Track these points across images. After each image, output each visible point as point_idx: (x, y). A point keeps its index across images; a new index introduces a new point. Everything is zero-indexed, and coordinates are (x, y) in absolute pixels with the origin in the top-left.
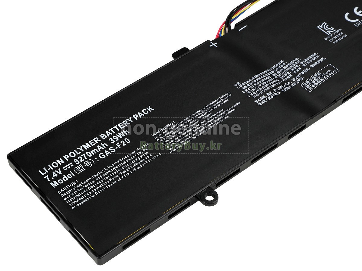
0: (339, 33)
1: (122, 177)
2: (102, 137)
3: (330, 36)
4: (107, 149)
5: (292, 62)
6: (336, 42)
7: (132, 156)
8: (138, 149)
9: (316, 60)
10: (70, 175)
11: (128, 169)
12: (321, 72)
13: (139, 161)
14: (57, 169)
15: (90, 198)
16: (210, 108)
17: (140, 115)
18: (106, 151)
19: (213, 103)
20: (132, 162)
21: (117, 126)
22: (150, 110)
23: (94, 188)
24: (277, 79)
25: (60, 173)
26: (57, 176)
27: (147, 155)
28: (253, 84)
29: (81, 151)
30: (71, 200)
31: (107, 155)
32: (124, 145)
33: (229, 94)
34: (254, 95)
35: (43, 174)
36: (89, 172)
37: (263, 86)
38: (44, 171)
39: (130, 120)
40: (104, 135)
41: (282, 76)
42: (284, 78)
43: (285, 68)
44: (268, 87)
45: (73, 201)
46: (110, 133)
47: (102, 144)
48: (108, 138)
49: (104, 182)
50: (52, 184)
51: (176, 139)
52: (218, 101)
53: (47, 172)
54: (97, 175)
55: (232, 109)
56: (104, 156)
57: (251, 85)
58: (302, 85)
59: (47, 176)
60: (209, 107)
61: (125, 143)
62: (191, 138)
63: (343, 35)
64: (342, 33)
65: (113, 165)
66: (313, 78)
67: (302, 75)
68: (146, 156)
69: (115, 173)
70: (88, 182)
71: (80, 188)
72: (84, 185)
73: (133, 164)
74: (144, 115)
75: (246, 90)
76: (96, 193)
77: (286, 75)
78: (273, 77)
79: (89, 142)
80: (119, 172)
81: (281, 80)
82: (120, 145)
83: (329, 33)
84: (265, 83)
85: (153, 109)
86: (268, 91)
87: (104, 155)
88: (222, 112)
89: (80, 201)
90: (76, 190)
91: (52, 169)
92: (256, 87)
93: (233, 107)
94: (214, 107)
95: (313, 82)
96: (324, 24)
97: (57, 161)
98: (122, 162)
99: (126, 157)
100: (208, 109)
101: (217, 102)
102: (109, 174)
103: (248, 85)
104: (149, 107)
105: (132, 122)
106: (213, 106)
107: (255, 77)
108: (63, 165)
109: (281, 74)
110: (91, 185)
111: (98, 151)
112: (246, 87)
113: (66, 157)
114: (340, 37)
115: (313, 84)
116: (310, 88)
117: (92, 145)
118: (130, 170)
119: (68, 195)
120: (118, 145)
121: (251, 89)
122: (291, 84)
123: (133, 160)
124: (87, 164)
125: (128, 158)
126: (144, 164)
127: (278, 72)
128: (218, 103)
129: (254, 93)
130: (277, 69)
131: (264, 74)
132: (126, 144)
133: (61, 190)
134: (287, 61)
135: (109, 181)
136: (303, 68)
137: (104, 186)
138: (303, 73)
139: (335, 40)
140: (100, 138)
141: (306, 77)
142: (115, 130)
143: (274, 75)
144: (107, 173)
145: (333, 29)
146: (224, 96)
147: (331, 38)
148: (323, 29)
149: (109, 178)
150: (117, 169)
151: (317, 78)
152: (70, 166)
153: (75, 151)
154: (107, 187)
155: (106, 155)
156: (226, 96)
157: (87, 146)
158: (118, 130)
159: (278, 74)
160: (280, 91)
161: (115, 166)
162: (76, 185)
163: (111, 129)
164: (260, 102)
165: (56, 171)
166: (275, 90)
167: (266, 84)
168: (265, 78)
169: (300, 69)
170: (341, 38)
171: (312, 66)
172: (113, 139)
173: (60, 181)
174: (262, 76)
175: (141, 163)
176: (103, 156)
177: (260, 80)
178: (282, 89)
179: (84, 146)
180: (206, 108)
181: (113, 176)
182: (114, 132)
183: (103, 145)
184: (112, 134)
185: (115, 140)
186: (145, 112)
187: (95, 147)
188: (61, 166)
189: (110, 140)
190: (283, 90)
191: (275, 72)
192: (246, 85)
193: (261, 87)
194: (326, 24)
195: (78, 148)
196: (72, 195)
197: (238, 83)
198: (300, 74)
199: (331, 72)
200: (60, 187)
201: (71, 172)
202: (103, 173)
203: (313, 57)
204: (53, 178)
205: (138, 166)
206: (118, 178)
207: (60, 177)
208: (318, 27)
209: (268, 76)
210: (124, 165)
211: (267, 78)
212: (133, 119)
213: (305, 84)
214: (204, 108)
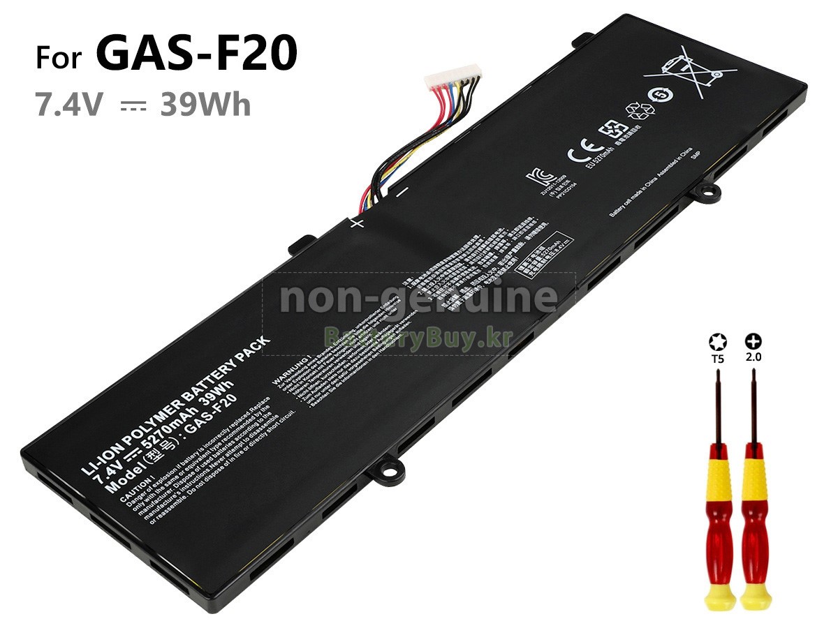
0: (562, 182)
1: (232, 459)
2: (186, 398)
3: (550, 188)
4: (198, 416)
5: (493, 236)
6: (560, 195)
7: (244, 421)
8: (252, 410)
9: (533, 228)
10: (139, 468)
11: (241, 445)
12: (546, 246)
13: (257, 428)
14: (113, 461)
15: (179, 501)
16: (367, 326)
17: (248, 353)
18: (196, 421)
19: (371, 317)
20: (245, 433)
21: (209, 376)
22: (265, 342)
23: (185, 484)
24: (473, 265)
25: (120, 467)
26: (115, 473)
27: (270, 417)
28: (435, 279)
29: (151, 426)
30: (146, 510)
31: (200, 427)
32: (227, 405)
35: (89, 474)
36: (171, 459)
37: (452, 279)
38: (90, 469)
39: (231, 363)
40: (189, 395)
41: (480, 260)
42: (485, 263)
43: (484, 246)
44: (461, 279)
45: (150, 511)
46: (199, 390)
47: (187, 409)
48: (196, 398)
49: (201, 472)
50: (107, 487)
51: (316, 384)
52: (379, 313)
53: (97, 468)
54: (186, 462)
55: (406, 322)
56: (193, 429)
57: (432, 281)
58: (517, 269)
59: (98, 476)
60: (365, 325)
61: (229, 402)
62: (343, 378)
63: (569, 184)
64: (568, 181)
65: (213, 441)
66: (533, 256)
67: (514, 255)
68: (268, 419)
69: (219, 454)
70: (173, 476)
71: (159, 487)
72: (165, 482)
73: (247, 436)
74: (254, 352)
75: (425, 290)
76: (191, 492)
77: (487, 257)
78: (466, 264)
79: (165, 409)
80: (226, 452)
81: (480, 267)
82: (220, 407)
83: (546, 184)
84: (454, 274)
85: (269, 341)
86: (462, 286)
87: (193, 427)
88: (389, 330)
89: (162, 510)
90: (153, 492)
91: (105, 462)
92: (440, 282)
93: (406, 319)
94: (374, 323)
95: (535, 263)
96: (537, 171)
97: (112, 448)
98: (228, 434)
99: (233, 425)
100: (364, 328)
101: (377, 315)
102: (207, 458)
103: (426, 281)
104: (262, 337)
105: (235, 366)
106: (372, 322)
107: (435, 267)
108: (123, 453)
109: (479, 258)
110: (178, 480)
111: (182, 423)
112: (423, 284)
113: (127, 440)
114: (565, 187)
115: (535, 266)
116: (531, 273)
117: (171, 414)
118: (244, 446)
119: (140, 501)
120: (217, 406)
121: (433, 287)
122: (498, 270)
123: (246, 428)
124: (166, 446)
125: (236, 427)
126: (267, 433)
127: (474, 255)
128: (380, 315)
130: (471, 250)
131: (450, 261)
132: (230, 404)
133: (126, 495)
134: (485, 236)
135: (209, 468)
136: (514, 244)
137: (203, 479)
138: (514, 250)
139: (559, 192)
140: (183, 400)
141: (521, 256)
142: (206, 383)
143: (467, 260)
144: (204, 456)
145: (552, 176)
146: (389, 303)
147: (552, 190)
148: (536, 178)
149: (209, 464)
150: (221, 447)
151: (539, 255)
152: (136, 453)
153: (140, 427)
154: (207, 479)
155: (196, 426)
156: (393, 303)
157: (161, 417)
158: (213, 382)
159: (474, 258)
160: (482, 283)
161: (216, 443)
162: (151, 484)
163: (200, 383)
164: (451, 305)
165: (112, 465)
166: (472, 283)
167: (456, 276)
168: (452, 266)
169: (508, 244)
170: (569, 189)
171: (528, 238)
172: (206, 399)
173: (123, 481)
174: (447, 263)
175: (262, 432)
176: (191, 428)
177: (446, 270)
178: (485, 280)
179: (155, 416)
180: (361, 327)
181: (216, 460)
182: (206, 387)
183: (189, 411)
184: (202, 391)
185: (209, 400)
186: (256, 346)
187: (176, 416)
188: (120, 457)
189: (200, 400)
190: (486, 282)
191: (468, 256)
192: (422, 281)
193: (448, 281)
194: (539, 170)
195: (146, 422)
196: (147, 500)
197: (409, 280)
198: (510, 253)
199: (560, 244)
200: (124, 490)
201: (139, 463)
202: (197, 457)
203: (528, 224)
204: (108, 478)
205: (256, 437)
206: (224, 461)
207: (121, 474)
208: (527, 176)
209: (458, 262)
210: (233, 439)
211: (456, 266)
212: (236, 361)
213: (521, 268)
214: (358, 327)
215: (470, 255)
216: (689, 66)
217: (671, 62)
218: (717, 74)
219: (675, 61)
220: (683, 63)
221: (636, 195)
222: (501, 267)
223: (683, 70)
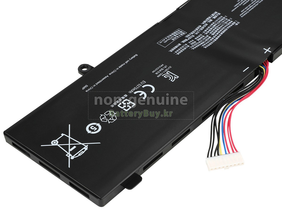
0: (159, 73)
3: (166, 70)
5: (197, 47)
6: (162, 66)
9: (177, 49)
12: (171, 41)
16: (254, 4)
19: (253, 8)
24: (206, 35)
28: (225, 25)
33: (242, 16)
34: (222, 18)
37: (217, 25)
41: (203, 38)
42: (201, 36)
43: (202, 43)
44: (212, 26)
52: (249, 10)
55: (236, 6)
57: (226, 24)
58: (186, 33)
60: (255, 5)
63: (156, 72)
64: (157, 73)
66: (178, 37)
67: (187, 38)
75: (229, 20)
77: (200, 39)
78: (210, 35)
81: (203, 34)
83: (168, 72)
84: (215, 28)
86: (212, 22)
88: (243, 3)
92: (222, 24)
93: (236, 8)
95: (177, 34)
96: (173, 80)
100: (255, 4)
101: (250, 9)
103: (228, 24)
106: (252, 6)
107: (225, 31)
109: (204, 39)
112: (230, 23)
114: (158, 70)
115: (177, 33)
116: (179, 31)
121: (225, 21)
122: (195, 33)
127: (207, 40)
128: (248, 9)
129: (223, 19)
130: (208, 42)
131: (218, 35)
134: (200, 48)
136: (187, 42)
138: (186, 40)
139: (162, 67)
141: (183, 38)
143: (210, 37)
145: (164, 77)
146: (245, 14)
147: (165, 69)
148: (173, 76)
151: (175, 37)
156: (244, 14)
160: (202, 25)
164: (216, 14)
166: (207, 25)
167: (215, 27)
168: (217, 32)
169: (189, 42)
170: (157, 69)
171: (180, 44)
174: (219, 34)
177: (220, 30)
178: (201, 27)
180: (256, 4)
191: (209, 40)
192: (231, 24)
193: (218, 24)
194: (171, 80)
197: (237, 24)
198: (189, 39)
199: (164, 41)
203: (179, 51)
208: (178, 77)
209: (214, 35)
211: (215, 33)
213: (184, 33)
214: (258, 4)
215: (208, 40)
216: (70, 150)
217: (80, 153)
218: (55, 143)
219: (77, 155)
220: (73, 153)
221: (122, 65)
222: (193, 34)
223: (75, 147)
